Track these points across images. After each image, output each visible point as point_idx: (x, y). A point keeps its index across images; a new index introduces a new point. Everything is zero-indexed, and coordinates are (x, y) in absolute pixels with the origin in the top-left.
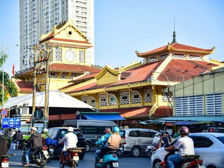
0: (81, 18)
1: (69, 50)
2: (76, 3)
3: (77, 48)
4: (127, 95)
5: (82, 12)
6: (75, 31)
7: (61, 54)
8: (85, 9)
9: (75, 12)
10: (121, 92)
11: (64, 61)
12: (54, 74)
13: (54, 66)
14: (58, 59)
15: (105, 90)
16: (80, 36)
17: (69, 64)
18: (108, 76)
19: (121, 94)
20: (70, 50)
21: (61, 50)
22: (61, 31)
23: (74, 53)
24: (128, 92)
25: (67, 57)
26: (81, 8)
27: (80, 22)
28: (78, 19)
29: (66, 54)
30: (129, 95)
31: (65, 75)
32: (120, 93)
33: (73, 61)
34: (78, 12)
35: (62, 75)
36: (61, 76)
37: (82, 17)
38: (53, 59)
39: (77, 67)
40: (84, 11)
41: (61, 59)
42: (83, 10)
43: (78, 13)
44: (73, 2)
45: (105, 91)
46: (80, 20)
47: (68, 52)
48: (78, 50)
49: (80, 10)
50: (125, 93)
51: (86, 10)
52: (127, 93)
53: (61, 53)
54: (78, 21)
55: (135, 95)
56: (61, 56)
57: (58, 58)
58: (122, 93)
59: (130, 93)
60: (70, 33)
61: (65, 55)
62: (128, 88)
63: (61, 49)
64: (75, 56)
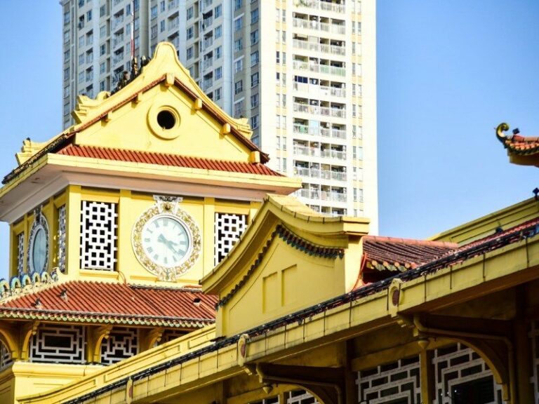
0: (318, 151)
1: (161, 210)
2: (296, 86)
3: (202, 199)
4: (404, 388)
5: (324, 124)
6: (194, 110)
7: (112, 233)
8: (336, 110)
9: (291, 124)
10: (366, 373)
11: (132, 272)
12: (64, 342)
13: (65, 297)
14: (98, 259)
15: (245, 354)
16: (223, 135)
17: (158, 285)
18: (283, 271)
19: (365, 386)
20: (167, 209)
21: (116, 211)
22: (115, 109)
23: (187, 226)
24: (408, 368)
25: (150, 250)
26: (319, 108)
27: (315, 165)
28: (305, 152)
29: (144, 234)
30: (417, 391)
31: (126, 346)
32: (359, 381)
33: (180, 270)
34: (304, 122)
35: (112, 345)
36: (104, 350)
37: (324, 146)
38: (66, 263)
39: (197, 300)
40: (331, 119)
41: (113, 260)
42: (327, 112)
43: (303, 126)
44: (284, 81)
45: (241, 361)
46: (315, 157)
47: (151, 220)
48: (211, 209)
49: (314, 116)
50: (389, 374)
51: (339, 115)
52: (404, 375)
53: (113, 226)
54: (305, 164)
55: (459, 380)
56: (116, 242)
57: (98, 252)
58: (370, 379)
59: (423, 373)
60: (167, 119)
61: (137, 238)
62: (393, 311)
63: (117, 206)
64: (191, 244)
